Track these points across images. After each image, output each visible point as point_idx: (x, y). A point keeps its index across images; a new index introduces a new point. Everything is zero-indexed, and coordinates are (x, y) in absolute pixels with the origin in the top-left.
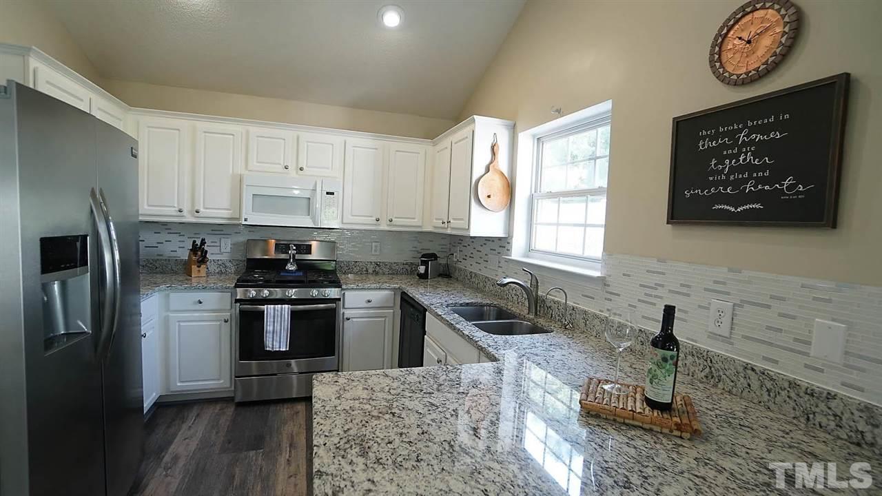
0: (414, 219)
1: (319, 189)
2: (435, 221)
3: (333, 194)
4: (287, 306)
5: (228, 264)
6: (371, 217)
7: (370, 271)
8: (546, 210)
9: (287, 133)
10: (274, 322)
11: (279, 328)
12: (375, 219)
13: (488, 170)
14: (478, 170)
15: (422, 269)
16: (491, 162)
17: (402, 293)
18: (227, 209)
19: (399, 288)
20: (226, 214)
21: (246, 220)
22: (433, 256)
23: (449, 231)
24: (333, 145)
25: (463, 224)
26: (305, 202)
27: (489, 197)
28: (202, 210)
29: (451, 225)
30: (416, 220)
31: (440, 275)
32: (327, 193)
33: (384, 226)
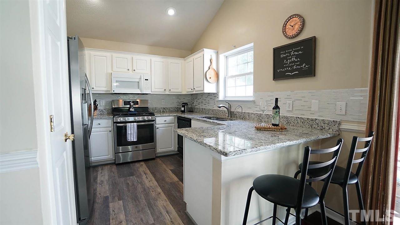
0: (179, 89)
1: (142, 78)
2: (187, 89)
3: (148, 80)
4: (135, 123)
5: (104, 111)
6: (162, 89)
7: (161, 111)
8: (230, 82)
9: (129, 56)
10: (131, 130)
11: (133, 132)
12: (164, 89)
13: (209, 68)
14: (206, 69)
15: (183, 109)
16: (210, 66)
17: (178, 117)
18: (105, 87)
19: (176, 115)
20: (105, 89)
21: (114, 91)
22: (186, 104)
23: (194, 93)
24: (146, 61)
25: (201, 89)
26: (137, 83)
27: (210, 78)
28: (95, 88)
29: (196, 90)
30: (179, 90)
31: (189, 112)
32: (146, 80)
33: (167, 93)
